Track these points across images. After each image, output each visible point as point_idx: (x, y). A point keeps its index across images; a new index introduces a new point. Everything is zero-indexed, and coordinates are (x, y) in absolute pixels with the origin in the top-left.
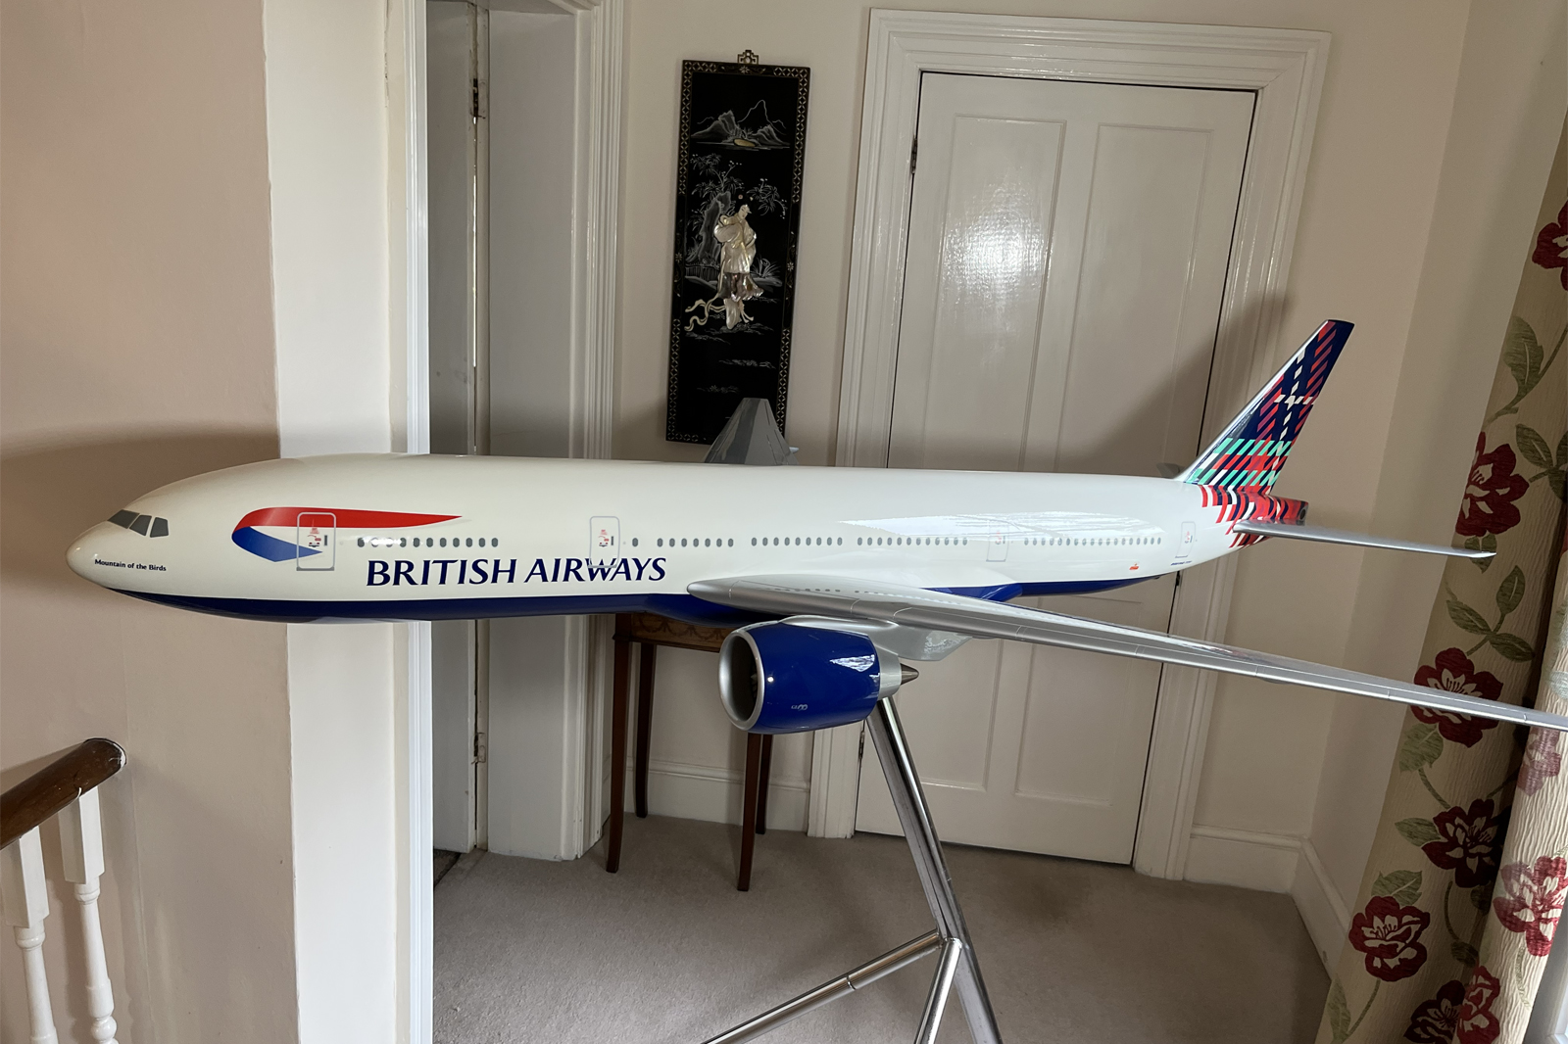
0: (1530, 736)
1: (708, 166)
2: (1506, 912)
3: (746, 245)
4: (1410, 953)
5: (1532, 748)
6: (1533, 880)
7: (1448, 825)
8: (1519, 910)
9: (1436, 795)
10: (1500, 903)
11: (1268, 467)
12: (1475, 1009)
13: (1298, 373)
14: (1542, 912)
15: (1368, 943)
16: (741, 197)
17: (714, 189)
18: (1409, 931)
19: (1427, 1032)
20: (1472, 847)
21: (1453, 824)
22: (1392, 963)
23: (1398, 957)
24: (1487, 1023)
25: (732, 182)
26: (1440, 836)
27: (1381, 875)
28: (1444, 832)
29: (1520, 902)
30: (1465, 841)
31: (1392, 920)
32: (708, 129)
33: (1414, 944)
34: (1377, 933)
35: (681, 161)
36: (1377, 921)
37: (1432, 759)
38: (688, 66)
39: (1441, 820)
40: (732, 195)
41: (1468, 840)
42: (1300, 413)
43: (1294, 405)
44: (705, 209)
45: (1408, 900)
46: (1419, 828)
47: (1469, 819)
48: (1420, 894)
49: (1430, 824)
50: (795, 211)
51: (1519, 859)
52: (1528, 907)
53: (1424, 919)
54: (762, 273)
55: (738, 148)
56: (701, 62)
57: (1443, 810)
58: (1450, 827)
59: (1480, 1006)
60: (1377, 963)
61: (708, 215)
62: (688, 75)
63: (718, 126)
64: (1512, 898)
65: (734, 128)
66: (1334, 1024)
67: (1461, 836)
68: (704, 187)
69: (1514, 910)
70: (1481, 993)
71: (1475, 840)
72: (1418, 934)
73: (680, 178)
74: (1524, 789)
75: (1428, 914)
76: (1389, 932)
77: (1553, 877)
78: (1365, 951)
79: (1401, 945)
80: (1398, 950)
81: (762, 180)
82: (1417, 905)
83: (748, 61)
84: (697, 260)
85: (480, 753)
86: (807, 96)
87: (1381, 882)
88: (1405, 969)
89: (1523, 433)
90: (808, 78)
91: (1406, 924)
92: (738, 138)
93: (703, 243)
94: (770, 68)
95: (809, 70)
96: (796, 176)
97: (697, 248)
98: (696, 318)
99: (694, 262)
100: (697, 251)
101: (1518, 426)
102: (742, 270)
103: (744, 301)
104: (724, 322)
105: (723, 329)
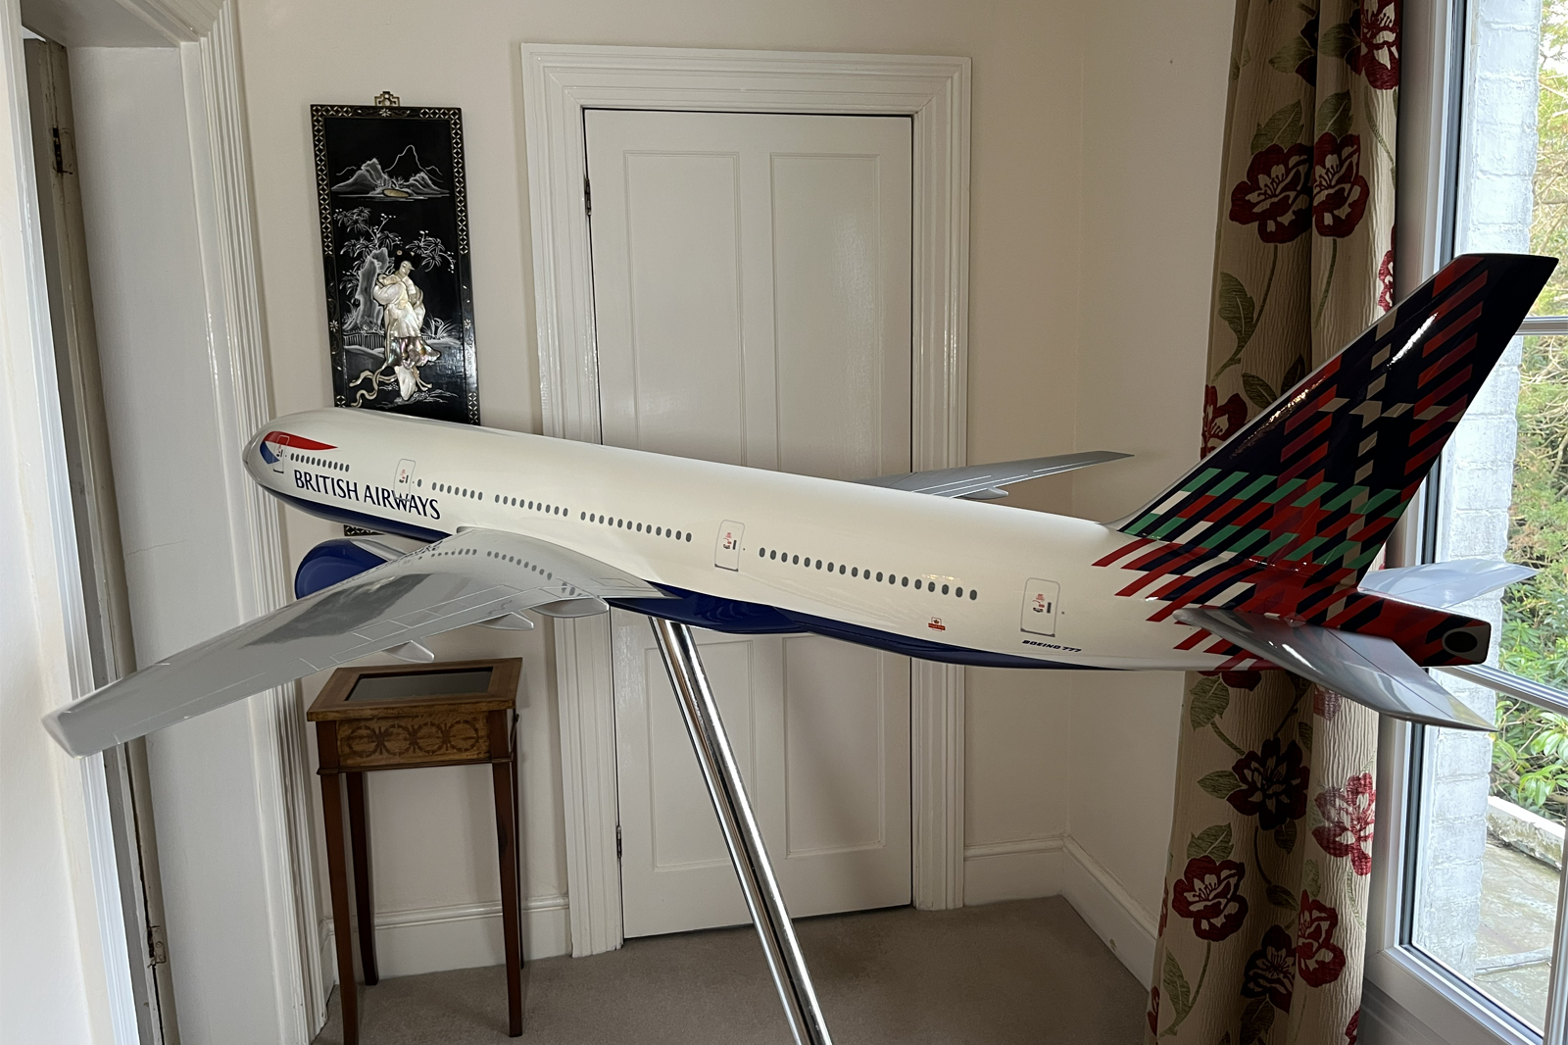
1: (356, 222)
2: (1328, 840)
3: (413, 304)
4: (1232, 908)
6: (1345, 803)
7: (1246, 771)
8: (1340, 835)
9: (1231, 745)
10: (1321, 832)
12: (1316, 945)
14: (1360, 830)
15: (1193, 908)
16: (400, 253)
17: (367, 247)
18: (1228, 884)
19: (1259, 985)
20: (1269, 788)
21: (1250, 769)
22: (1218, 921)
23: (1222, 915)
24: (1331, 955)
25: (387, 237)
26: (1241, 784)
27: (1193, 836)
28: (1244, 779)
29: (1339, 827)
30: (1262, 784)
31: (1210, 879)
32: (351, 180)
33: (1235, 898)
34: (1199, 896)
35: (323, 217)
37: (1221, 710)
38: (317, 111)
39: (1239, 767)
40: (389, 252)
41: (1265, 782)
44: (358, 269)
45: (1223, 854)
46: (1221, 780)
47: (1262, 761)
48: (1232, 847)
49: (1230, 774)
50: (464, 263)
51: (1331, 784)
52: (1347, 830)
53: (1239, 869)
54: (436, 334)
55: (388, 200)
56: (332, 107)
57: (1240, 757)
58: (1248, 773)
59: (1321, 941)
60: (1204, 925)
61: (363, 274)
62: (318, 121)
63: (362, 176)
64: (1330, 825)
65: (381, 177)
66: (1174, 998)
67: (1259, 780)
68: (355, 245)
69: (1335, 836)
70: (1319, 926)
71: (1270, 780)
72: (1237, 886)
73: (324, 237)
74: (1322, 716)
75: (1242, 864)
76: (1211, 892)
78: (1191, 917)
79: (1223, 901)
80: (1222, 908)
81: (422, 232)
82: (1231, 857)
83: (387, 103)
84: (356, 328)
85: (158, 951)
86: (461, 139)
87: (1194, 843)
88: (1233, 923)
89: (1249, 380)
90: (460, 118)
91: (1225, 879)
92: (387, 188)
93: (361, 307)
94: (415, 110)
95: (459, 110)
96: (461, 226)
97: (354, 313)
98: (364, 392)
99: (351, 330)
100: (355, 317)
101: (1244, 376)
102: (413, 334)
103: (418, 368)
104: (398, 393)
105: (398, 400)
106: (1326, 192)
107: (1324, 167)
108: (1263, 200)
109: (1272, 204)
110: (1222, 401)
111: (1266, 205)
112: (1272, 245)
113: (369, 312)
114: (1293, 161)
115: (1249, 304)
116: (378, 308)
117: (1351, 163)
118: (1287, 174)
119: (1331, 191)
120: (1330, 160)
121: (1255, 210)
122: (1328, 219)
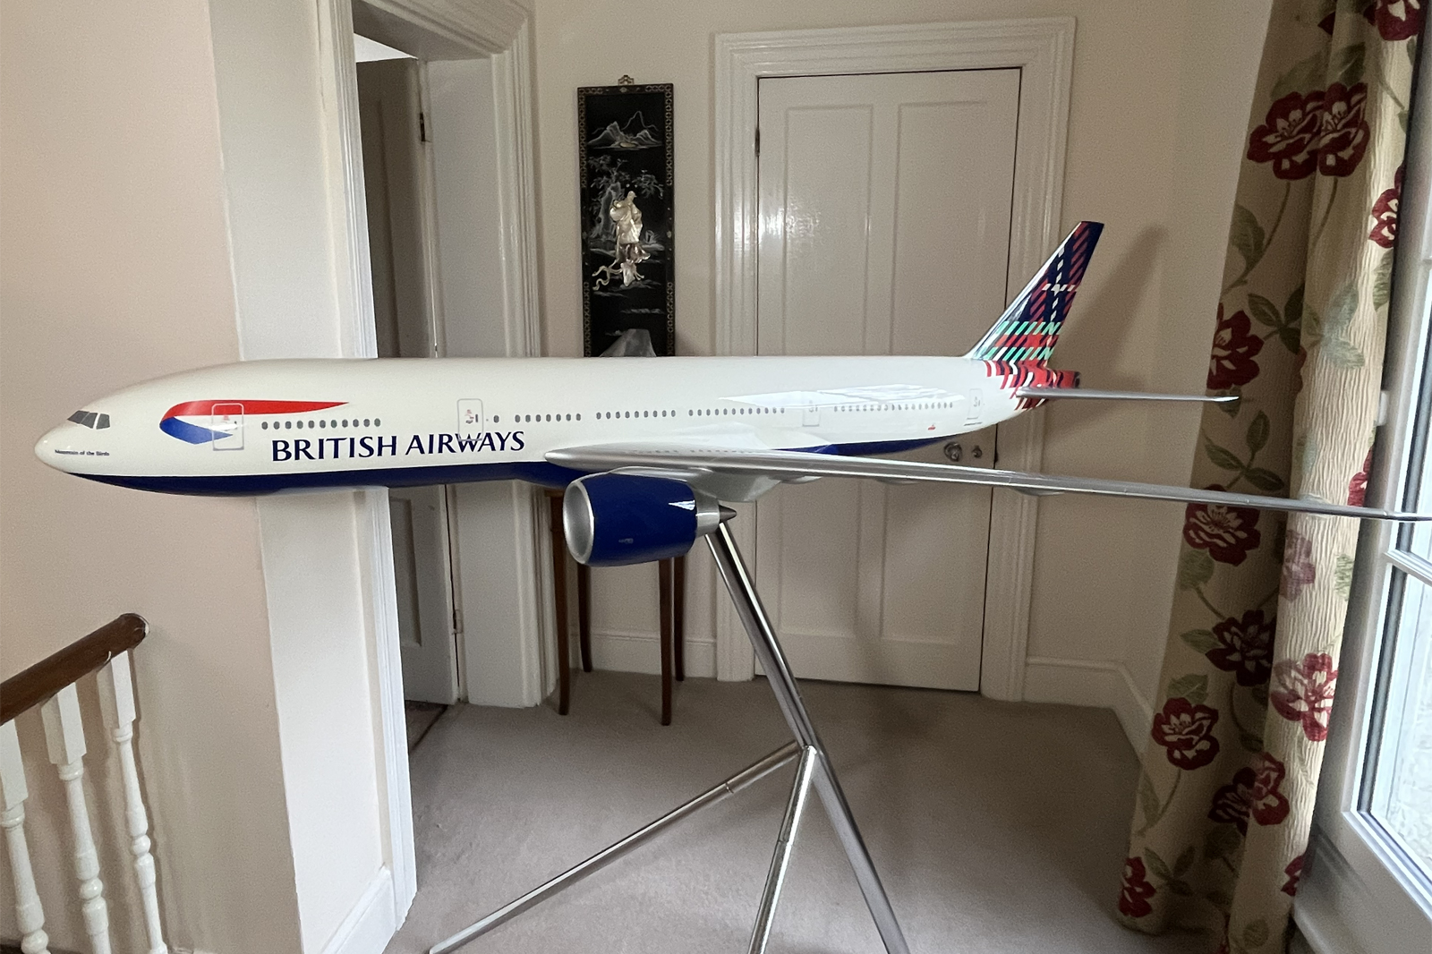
0: (1286, 551)
1: (602, 165)
2: (1282, 704)
3: (635, 221)
4: (1204, 745)
5: (1288, 561)
6: (1303, 675)
7: (1226, 633)
8: (1294, 702)
9: (1213, 609)
10: (1276, 697)
11: (1043, 344)
12: (1265, 790)
13: (1060, 265)
14: (1315, 702)
15: (1169, 738)
16: (628, 186)
17: (608, 182)
18: (1201, 726)
19: (1227, 813)
20: (1248, 652)
21: (1230, 632)
22: (1190, 754)
23: (1194, 749)
24: (1278, 802)
25: (621, 175)
26: (1220, 643)
27: (1174, 679)
28: (1223, 640)
29: (1294, 694)
30: (1241, 647)
31: (1185, 717)
32: (600, 137)
33: (1207, 737)
35: (581, 163)
36: (1174, 720)
37: (1205, 578)
38: (582, 91)
39: (1219, 630)
40: (621, 185)
41: (1244, 646)
42: (1066, 299)
43: (1060, 292)
44: (602, 197)
45: (1198, 699)
46: (1201, 637)
47: (1243, 627)
48: (1207, 694)
49: (1209, 634)
50: (670, 192)
51: (1288, 656)
52: (1301, 699)
53: (1213, 715)
54: (648, 241)
55: (623, 150)
56: (591, 88)
57: (1220, 621)
58: (1227, 635)
59: (1269, 788)
60: (1177, 754)
61: (604, 202)
63: (607, 134)
64: (1286, 692)
65: (619, 134)
66: (1146, 809)
67: (1237, 643)
68: (600, 181)
69: (1289, 701)
70: (1269, 775)
71: (1249, 644)
72: (1210, 728)
73: (581, 176)
74: (1286, 597)
75: (1216, 711)
76: (1185, 728)
77: (1320, 671)
78: (1166, 745)
79: (1196, 738)
80: (1194, 743)
81: (643, 171)
82: (1205, 703)
83: (626, 83)
84: (598, 237)
85: (459, 625)
86: (672, 105)
87: (1175, 685)
88: (1203, 759)
89: (1254, 299)
90: (672, 91)
91: (1198, 720)
92: (623, 142)
93: (602, 223)
94: (642, 87)
95: (672, 85)
96: (669, 166)
97: (598, 227)
98: (600, 280)
99: (596, 238)
100: (598, 229)
101: (1250, 295)
102: (633, 241)
103: (637, 264)
104: (621, 281)
105: (622, 286)
106: (1331, 136)
107: (1331, 113)
108: (1279, 142)
109: (1288, 145)
110: (1227, 316)
111: (1281, 146)
112: (1284, 182)
113: (607, 226)
114: (1310, 106)
115: (1259, 232)
116: (613, 223)
117: (1360, 108)
118: (1304, 119)
119: (1336, 135)
120: (1339, 107)
121: (1272, 150)
122: (1331, 160)
